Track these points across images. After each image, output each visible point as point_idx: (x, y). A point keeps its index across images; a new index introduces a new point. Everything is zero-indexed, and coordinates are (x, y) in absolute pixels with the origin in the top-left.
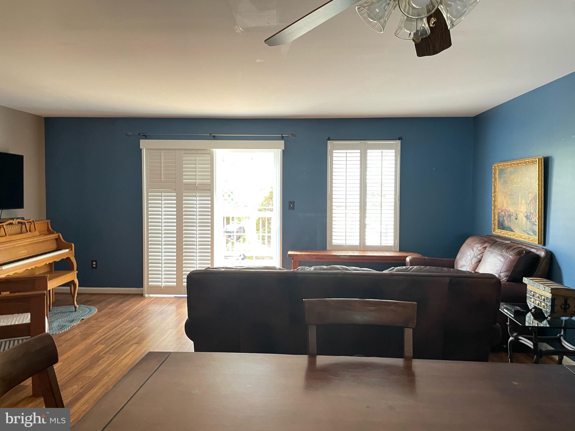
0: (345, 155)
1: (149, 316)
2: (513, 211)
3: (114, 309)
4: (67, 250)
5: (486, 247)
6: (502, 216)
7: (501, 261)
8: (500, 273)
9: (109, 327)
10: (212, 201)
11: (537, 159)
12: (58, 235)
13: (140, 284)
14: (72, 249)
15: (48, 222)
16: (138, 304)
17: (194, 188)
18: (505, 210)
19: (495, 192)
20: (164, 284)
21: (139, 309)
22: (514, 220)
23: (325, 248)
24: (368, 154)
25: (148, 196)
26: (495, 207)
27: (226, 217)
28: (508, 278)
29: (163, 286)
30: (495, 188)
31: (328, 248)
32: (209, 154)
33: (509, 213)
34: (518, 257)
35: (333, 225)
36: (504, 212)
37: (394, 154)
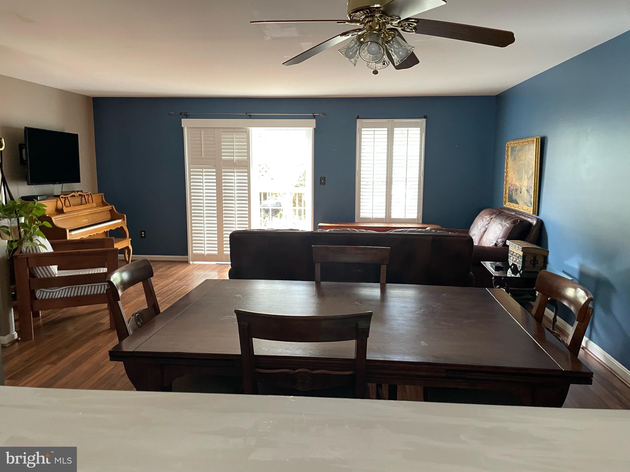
0: (373, 133)
1: (195, 278)
2: (519, 185)
3: (164, 273)
4: (120, 221)
5: (492, 218)
6: (511, 190)
7: (499, 229)
8: (498, 239)
9: (161, 286)
10: (249, 176)
11: (535, 139)
12: (111, 207)
13: (185, 253)
14: (124, 220)
15: (102, 195)
16: (184, 269)
17: (232, 165)
18: (514, 184)
19: (507, 168)
20: (206, 253)
21: (186, 273)
22: (519, 193)
23: (353, 221)
24: (395, 132)
25: (190, 172)
26: (506, 182)
27: (263, 193)
28: (503, 243)
29: (205, 254)
30: (507, 164)
31: (356, 221)
32: (246, 132)
33: (516, 188)
34: (513, 225)
35: (361, 200)
36: (513, 187)
37: (419, 132)
